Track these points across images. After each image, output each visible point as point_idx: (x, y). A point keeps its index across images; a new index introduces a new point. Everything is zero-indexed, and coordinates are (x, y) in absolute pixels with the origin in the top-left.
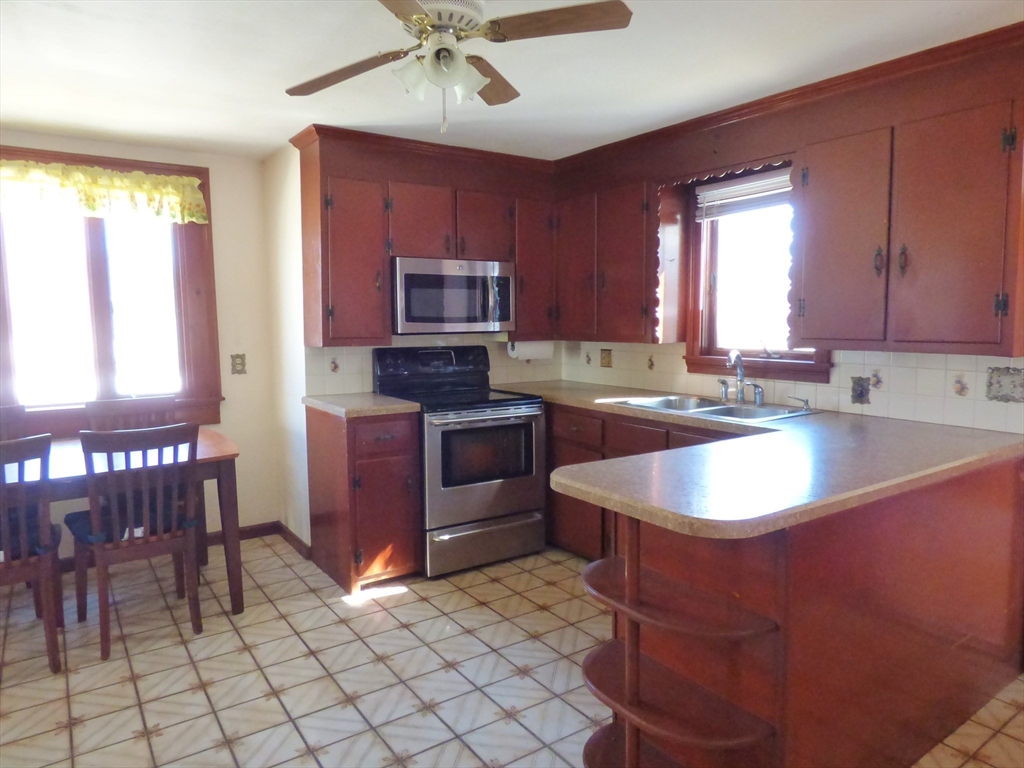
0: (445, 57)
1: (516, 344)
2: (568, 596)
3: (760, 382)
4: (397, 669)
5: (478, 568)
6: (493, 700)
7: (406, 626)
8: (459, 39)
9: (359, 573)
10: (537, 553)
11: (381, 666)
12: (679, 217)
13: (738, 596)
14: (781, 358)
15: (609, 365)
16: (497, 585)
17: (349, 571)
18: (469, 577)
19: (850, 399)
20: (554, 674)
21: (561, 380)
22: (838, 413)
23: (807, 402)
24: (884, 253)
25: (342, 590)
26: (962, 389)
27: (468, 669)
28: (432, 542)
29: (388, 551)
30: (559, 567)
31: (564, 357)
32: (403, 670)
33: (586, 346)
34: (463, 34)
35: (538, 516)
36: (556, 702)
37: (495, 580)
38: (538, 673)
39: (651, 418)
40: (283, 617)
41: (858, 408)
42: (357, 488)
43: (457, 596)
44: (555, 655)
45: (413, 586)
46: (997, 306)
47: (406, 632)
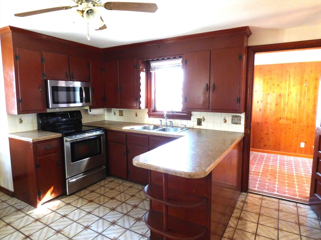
0: (90, 12)
1: (92, 110)
2: (119, 193)
3: (171, 120)
4: (66, 234)
5: (85, 188)
6: (107, 237)
7: (64, 216)
8: (94, 6)
9: (40, 200)
10: (104, 179)
11: (59, 235)
12: (144, 70)
13: (194, 191)
14: (176, 113)
15: (122, 115)
16: (94, 193)
17: (37, 200)
18: (83, 192)
19: (197, 124)
20: (124, 222)
21: (105, 120)
22: (193, 128)
23: (185, 126)
24: (209, 85)
25: (32, 207)
26: (225, 121)
27: (94, 227)
28: (69, 182)
29: (52, 189)
30: (113, 183)
31: (106, 113)
32: (69, 234)
33: (113, 110)
34: (96, 4)
35: (104, 167)
36: (128, 232)
37: (93, 191)
38: (118, 222)
39: (143, 133)
40: (8, 224)
41: (199, 127)
42: (38, 168)
43: (80, 200)
44: (122, 215)
45: (62, 200)
46: (238, 101)
47: (65, 219)
